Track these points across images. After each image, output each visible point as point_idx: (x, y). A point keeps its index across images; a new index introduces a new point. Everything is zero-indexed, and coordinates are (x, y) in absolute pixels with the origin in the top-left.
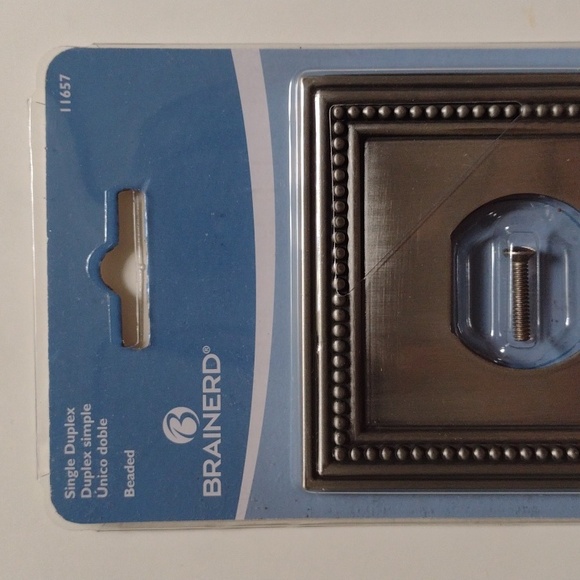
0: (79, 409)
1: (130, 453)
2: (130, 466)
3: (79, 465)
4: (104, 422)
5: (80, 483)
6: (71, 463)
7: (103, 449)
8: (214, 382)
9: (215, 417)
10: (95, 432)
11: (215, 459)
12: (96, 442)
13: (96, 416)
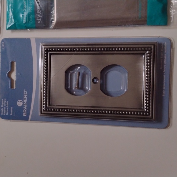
0: (4, 100)
1: (12, 107)
2: (12, 110)
3: (3, 109)
4: (8, 102)
5: (3, 112)
7: (7, 107)
8: (26, 96)
9: (26, 102)
10: (6, 103)
11: (26, 109)
12: (6, 105)
13: (6, 101)
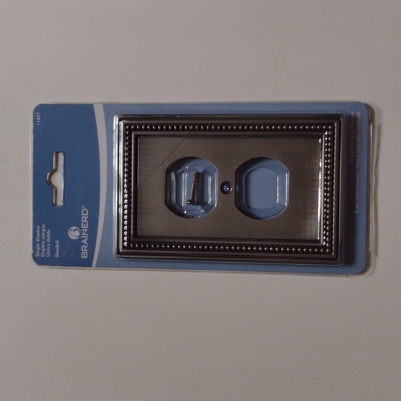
0: (41, 226)
1: (57, 242)
2: (57, 247)
3: (41, 245)
4: (49, 231)
5: (41, 251)
6: (38, 244)
7: (48, 240)
8: (86, 218)
9: (86, 230)
10: (46, 234)
11: (86, 245)
12: (46, 238)
13: (46, 229)
